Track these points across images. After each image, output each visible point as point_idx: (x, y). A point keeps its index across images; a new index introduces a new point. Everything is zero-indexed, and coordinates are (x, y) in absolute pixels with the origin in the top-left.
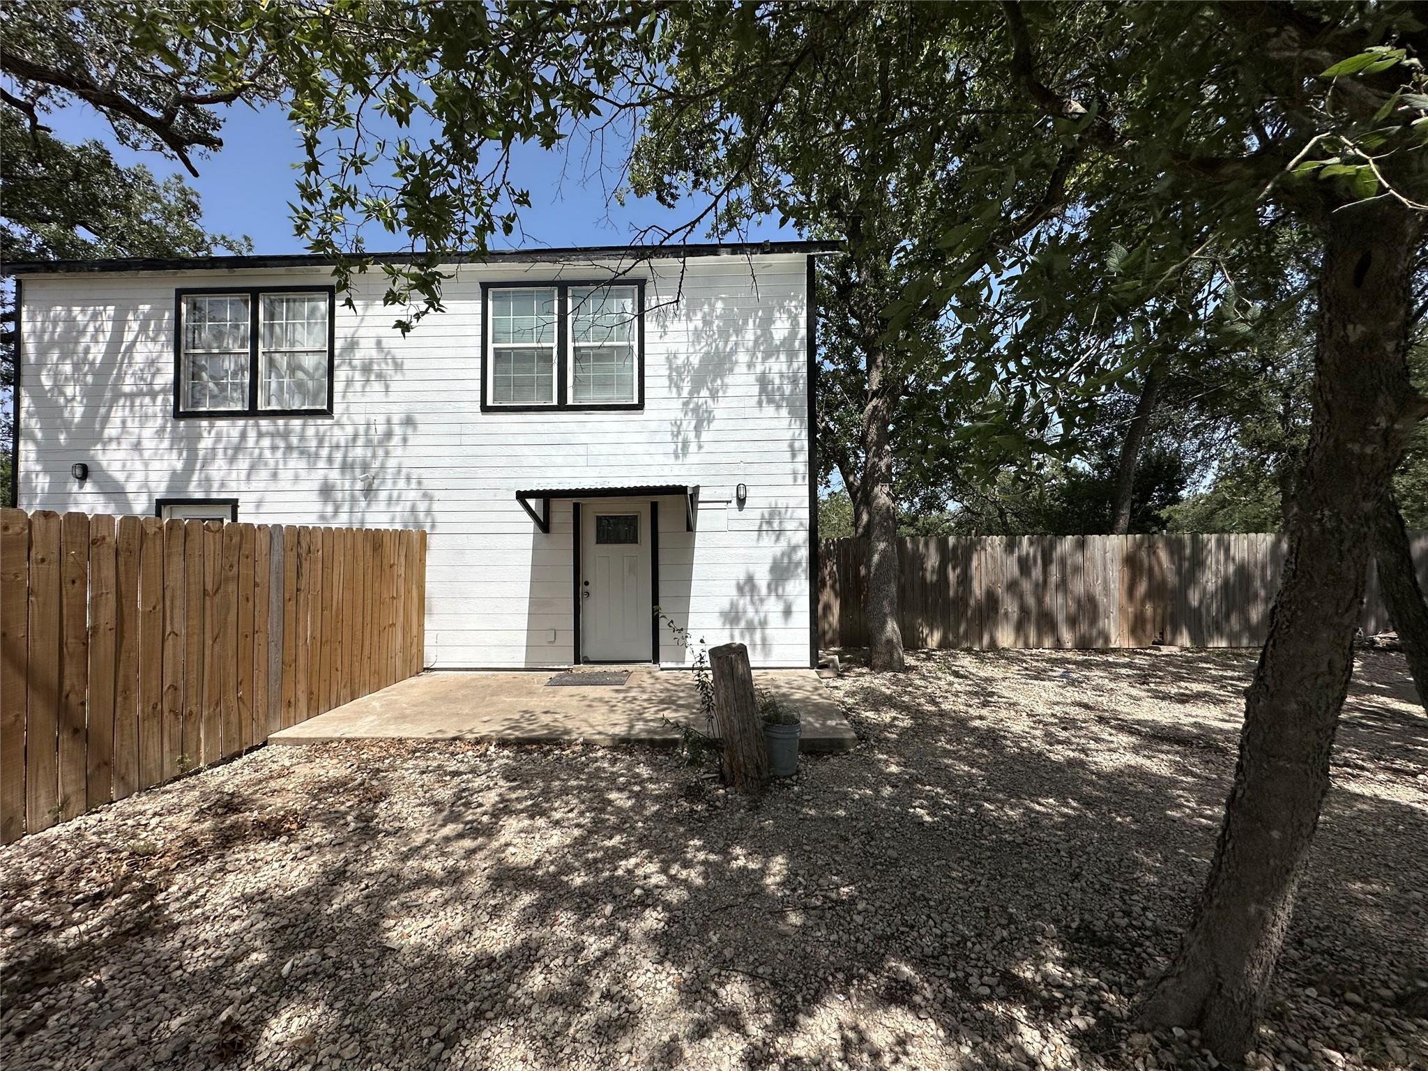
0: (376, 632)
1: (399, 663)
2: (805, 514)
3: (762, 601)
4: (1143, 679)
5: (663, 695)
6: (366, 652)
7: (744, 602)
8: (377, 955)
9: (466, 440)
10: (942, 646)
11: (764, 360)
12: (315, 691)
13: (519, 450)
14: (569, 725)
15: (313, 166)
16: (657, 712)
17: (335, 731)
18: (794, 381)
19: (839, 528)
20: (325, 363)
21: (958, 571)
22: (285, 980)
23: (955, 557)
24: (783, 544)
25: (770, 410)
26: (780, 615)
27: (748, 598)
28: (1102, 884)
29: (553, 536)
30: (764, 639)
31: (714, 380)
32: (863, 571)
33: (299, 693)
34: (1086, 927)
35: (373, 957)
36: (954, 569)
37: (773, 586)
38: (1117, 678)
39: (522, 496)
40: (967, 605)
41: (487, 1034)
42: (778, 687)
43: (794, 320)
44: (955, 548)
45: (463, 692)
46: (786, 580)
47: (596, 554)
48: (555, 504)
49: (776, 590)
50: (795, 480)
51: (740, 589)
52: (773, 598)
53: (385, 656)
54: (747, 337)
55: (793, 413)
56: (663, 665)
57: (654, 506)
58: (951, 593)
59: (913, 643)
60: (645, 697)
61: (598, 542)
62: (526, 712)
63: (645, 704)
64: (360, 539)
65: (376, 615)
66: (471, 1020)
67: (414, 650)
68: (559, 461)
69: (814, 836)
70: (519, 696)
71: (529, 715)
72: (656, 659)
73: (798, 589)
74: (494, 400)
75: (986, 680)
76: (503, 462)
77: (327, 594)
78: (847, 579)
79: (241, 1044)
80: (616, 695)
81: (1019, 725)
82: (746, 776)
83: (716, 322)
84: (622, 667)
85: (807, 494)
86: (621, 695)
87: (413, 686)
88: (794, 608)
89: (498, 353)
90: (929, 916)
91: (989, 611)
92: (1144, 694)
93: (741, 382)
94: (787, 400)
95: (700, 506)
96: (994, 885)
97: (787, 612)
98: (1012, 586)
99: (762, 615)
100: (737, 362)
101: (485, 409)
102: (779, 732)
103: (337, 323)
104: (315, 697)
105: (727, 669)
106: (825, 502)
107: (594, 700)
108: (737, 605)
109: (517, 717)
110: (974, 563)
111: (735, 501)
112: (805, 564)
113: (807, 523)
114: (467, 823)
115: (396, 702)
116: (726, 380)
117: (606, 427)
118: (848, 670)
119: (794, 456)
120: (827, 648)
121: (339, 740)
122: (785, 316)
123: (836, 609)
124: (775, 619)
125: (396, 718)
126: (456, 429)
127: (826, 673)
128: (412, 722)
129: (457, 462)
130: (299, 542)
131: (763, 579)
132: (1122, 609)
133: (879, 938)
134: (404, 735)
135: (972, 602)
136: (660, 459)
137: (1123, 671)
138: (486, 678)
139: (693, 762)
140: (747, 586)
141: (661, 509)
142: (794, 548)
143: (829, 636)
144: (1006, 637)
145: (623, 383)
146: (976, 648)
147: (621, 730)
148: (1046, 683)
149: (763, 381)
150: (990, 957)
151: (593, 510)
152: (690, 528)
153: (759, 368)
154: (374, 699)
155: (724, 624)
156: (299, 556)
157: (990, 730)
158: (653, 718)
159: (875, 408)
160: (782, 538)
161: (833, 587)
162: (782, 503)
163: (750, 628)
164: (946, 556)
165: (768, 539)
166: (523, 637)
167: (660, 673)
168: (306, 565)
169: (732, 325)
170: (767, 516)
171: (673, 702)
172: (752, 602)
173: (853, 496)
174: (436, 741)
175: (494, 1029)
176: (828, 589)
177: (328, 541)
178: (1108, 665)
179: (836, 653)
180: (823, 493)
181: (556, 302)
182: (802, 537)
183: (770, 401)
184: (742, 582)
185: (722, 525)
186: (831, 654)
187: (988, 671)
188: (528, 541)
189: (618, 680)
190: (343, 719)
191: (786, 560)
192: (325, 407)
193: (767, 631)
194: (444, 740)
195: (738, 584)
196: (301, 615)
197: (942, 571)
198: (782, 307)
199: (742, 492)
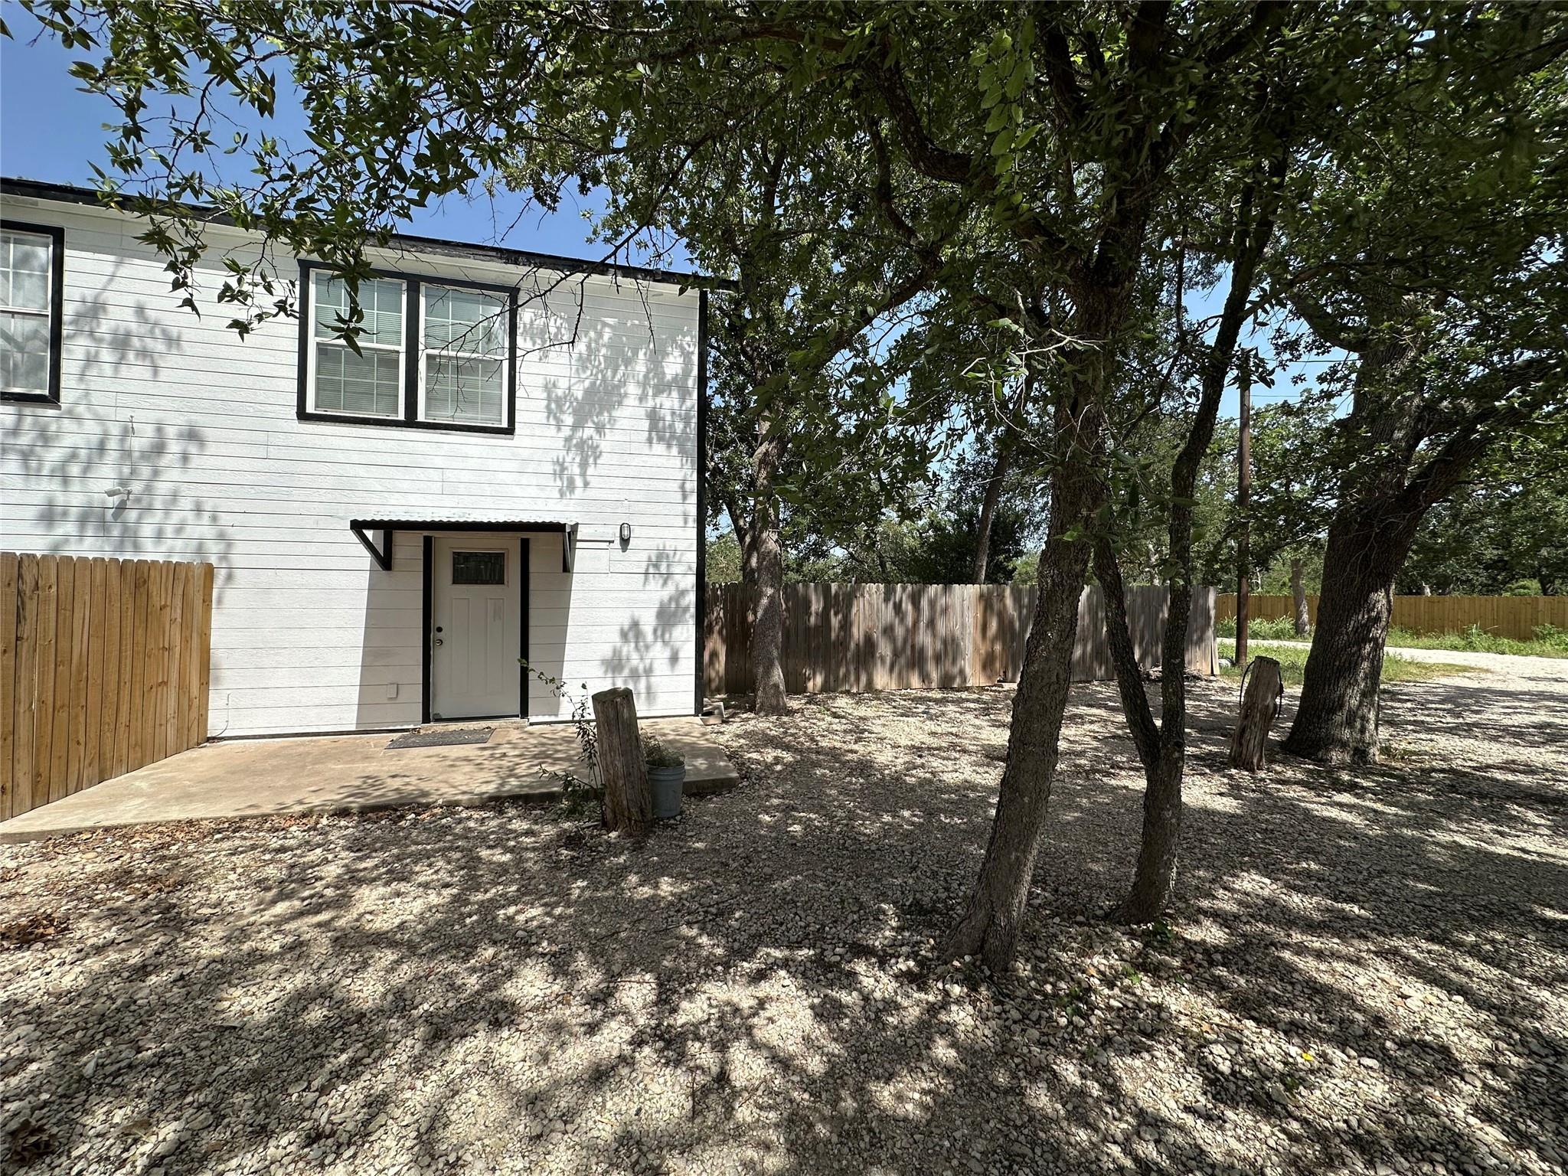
0: (138, 693)
1: (171, 733)
2: (692, 557)
3: (647, 647)
4: (986, 711)
5: (536, 750)
6: (123, 718)
7: (628, 649)
8: (213, 1036)
9: (273, 452)
10: (826, 688)
11: (655, 395)
12: (45, 774)
13: (351, 470)
14: (425, 786)
15: (134, 131)
16: (529, 767)
17: (84, 820)
18: (686, 420)
19: (726, 572)
20: (46, 332)
21: (840, 616)
22: (89, 1080)
23: (837, 603)
24: (671, 589)
25: (659, 448)
26: (667, 661)
27: (633, 645)
28: (933, 872)
29: (396, 574)
30: (649, 688)
31: (600, 414)
32: (751, 618)
33: (19, 775)
34: (917, 903)
35: (207, 1038)
36: (836, 614)
37: (659, 633)
38: (969, 710)
39: (358, 526)
40: (847, 648)
41: (367, 1076)
42: (665, 735)
43: (686, 355)
44: (837, 594)
45: (274, 762)
46: (674, 625)
47: (453, 598)
48: (399, 536)
49: (663, 635)
50: (686, 522)
51: (624, 635)
52: (659, 644)
53: (150, 723)
54: (638, 368)
55: (682, 451)
56: (533, 719)
57: (525, 545)
58: (833, 635)
59: (796, 686)
60: (517, 752)
61: (455, 582)
62: (368, 777)
63: (517, 760)
64: (114, 573)
65: (138, 671)
66: (347, 1069)
67: (194, 714)
68: (405, 486)
69: (696, 865)
70: (353, 761)
71: (373, 781)
72: (524, 713)
73: (685, 635)
74: (317, 406)
75: (860, 718)
76: (330, 482)
77: (64, 644)
78: (734, 625)
79: (47, 1144)
80: (479, 753)
81: (883, 757)
82: (630, 820)
83: (603, 351)
84: (483, 724)
85: (695, 536)
86: (487, 753)
87: (193, 760)
88: (681, 655)
89: (322, 349)
90: (796, 914)
91: (866, 654)
92: (985, 724)
93: (630, 415)
94: (678, 439)
95: (579, 545)
96: (850, 884)
97: (674, 659)
98: (888, 631)
99: (648, 662)
100: (626, 394)
101: (303, 415)
102: (664, 775)
103: (66, 281)
104: (44, 779)
105: (612, 714)
106: (712, 544)
107: (457, 759)
108: (620, 652)
109: (358, 783)
110: (854, 610)
111: (617, 541)
112: (693, 610)
113: (694, 566)
114: (303, 899)
115: (172, 779)
116: (615, 413)
117: (465, 450)
118: (733, 715)
119: (685, 497)
120: (712, 695)
121: (93, 830)
122: (677, 353)
123: (722, 658)
124: (661, 666)
125: (177, 799)
126: (262, 437)
127: (712, 720)
128: (203, 800)
129: (262, 479)
130: (20, 576)
131: (648, 622)
132: (976, 649)
133: (752, 937)
134: (194, 815)
135: (852, 646)
136: (533, 491)
137: (972, 705)
138: (303, 744)
139: (571, 813)
140: (632, 632)
141: (532, 546)
142: (683, 593)
143: (714, 685)
144: (882, 679)
145: (491, 402)
146: (854, 690)
147: (491, 788)
148: (911, 719)
149: (653, 417)
150: (842, 935)
151: (447, 546)
152: (567, 568)
153: (650, 403)
154: (136, 778)
155: (606, 672)
156: (20, 593)
157: (860, 762)
158: (525, 775)
159: (766, 454)
160: (670, 582)
161: (720, 632)
162: (670, 545)
163: (635, 675)
164: (831, 602)
165: (655, 583)
166: (354, 695)
167: (530, 729)
168: (31, 607)
169: (620, 357)
170: (654, 559)
171: (548, 756)
172: (637, 648)
173: (741, 539)
174: (243, 819)
175: (375, 1071)
176: (716, 636)
177: (66, 575)
178: (958, 702)
179: (722, 700)
180: (711, 535)
181: (404, 297)
182: (691, 581)
183: (660, 439)
184: (626, 628)
185: (603, 566)
186: (717, 701)
187: (862, 711)
188: (364, 580)
189: (478, 738)
190: (95, 805)
191: (673, 605)
192: (46, 392)
193: (653, 680)
194: (253, 817)
195: (622, 630)
196: (23, 673)
197: (825, 616)
198: (674, 341)
199: (626, 533)
